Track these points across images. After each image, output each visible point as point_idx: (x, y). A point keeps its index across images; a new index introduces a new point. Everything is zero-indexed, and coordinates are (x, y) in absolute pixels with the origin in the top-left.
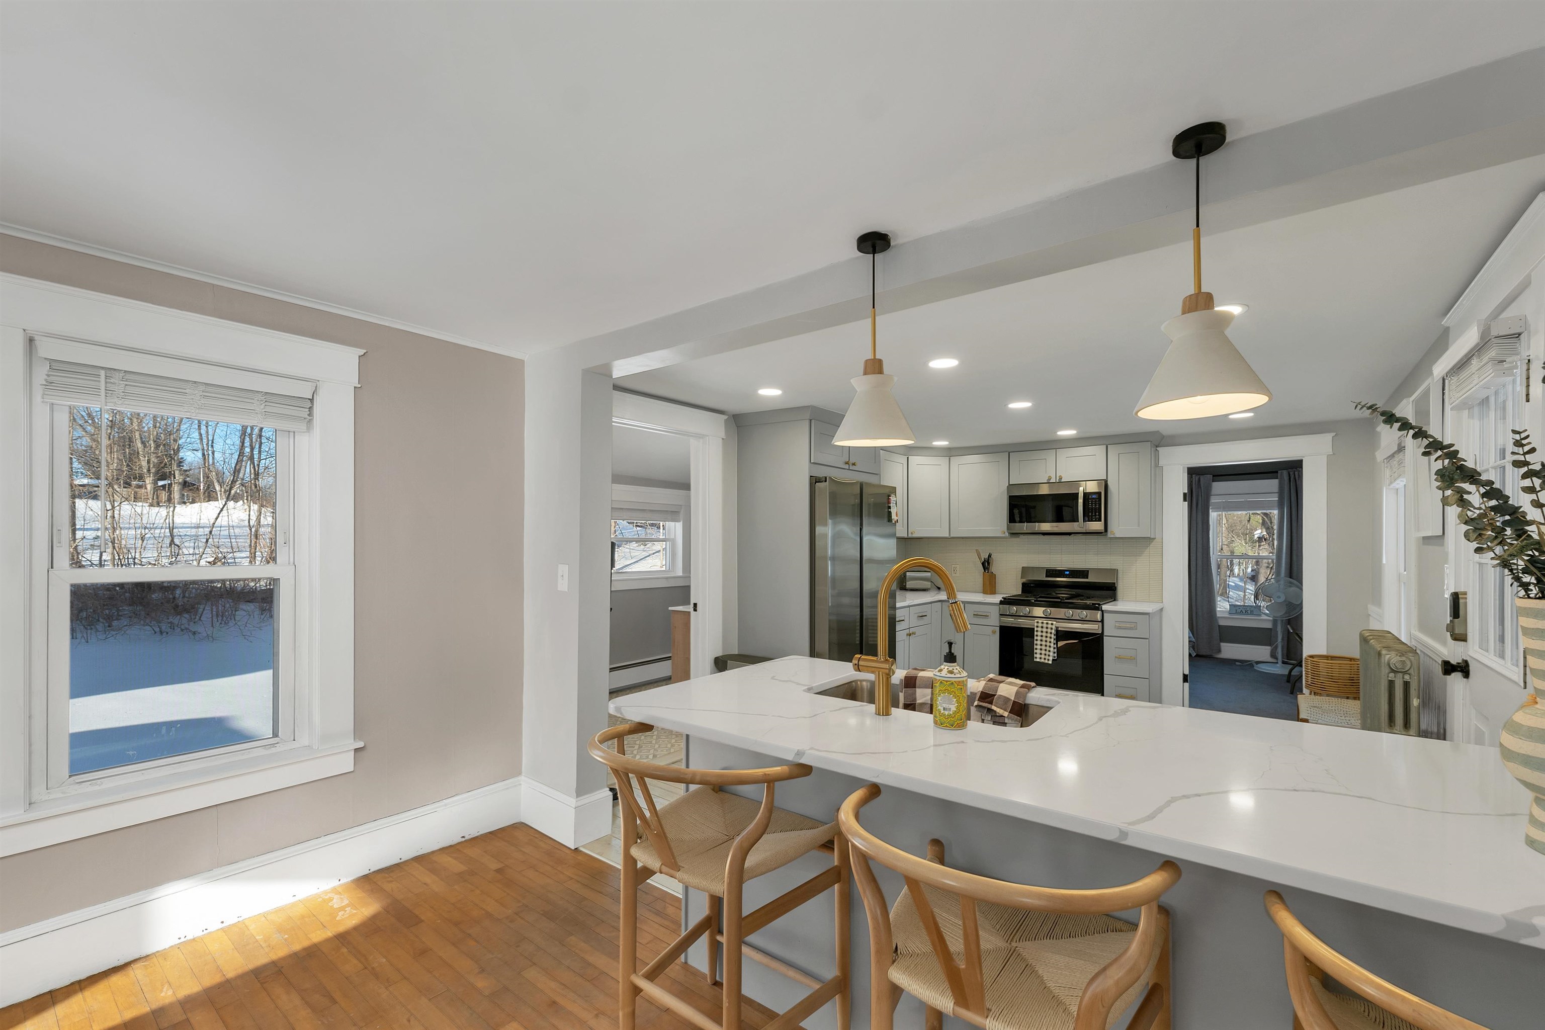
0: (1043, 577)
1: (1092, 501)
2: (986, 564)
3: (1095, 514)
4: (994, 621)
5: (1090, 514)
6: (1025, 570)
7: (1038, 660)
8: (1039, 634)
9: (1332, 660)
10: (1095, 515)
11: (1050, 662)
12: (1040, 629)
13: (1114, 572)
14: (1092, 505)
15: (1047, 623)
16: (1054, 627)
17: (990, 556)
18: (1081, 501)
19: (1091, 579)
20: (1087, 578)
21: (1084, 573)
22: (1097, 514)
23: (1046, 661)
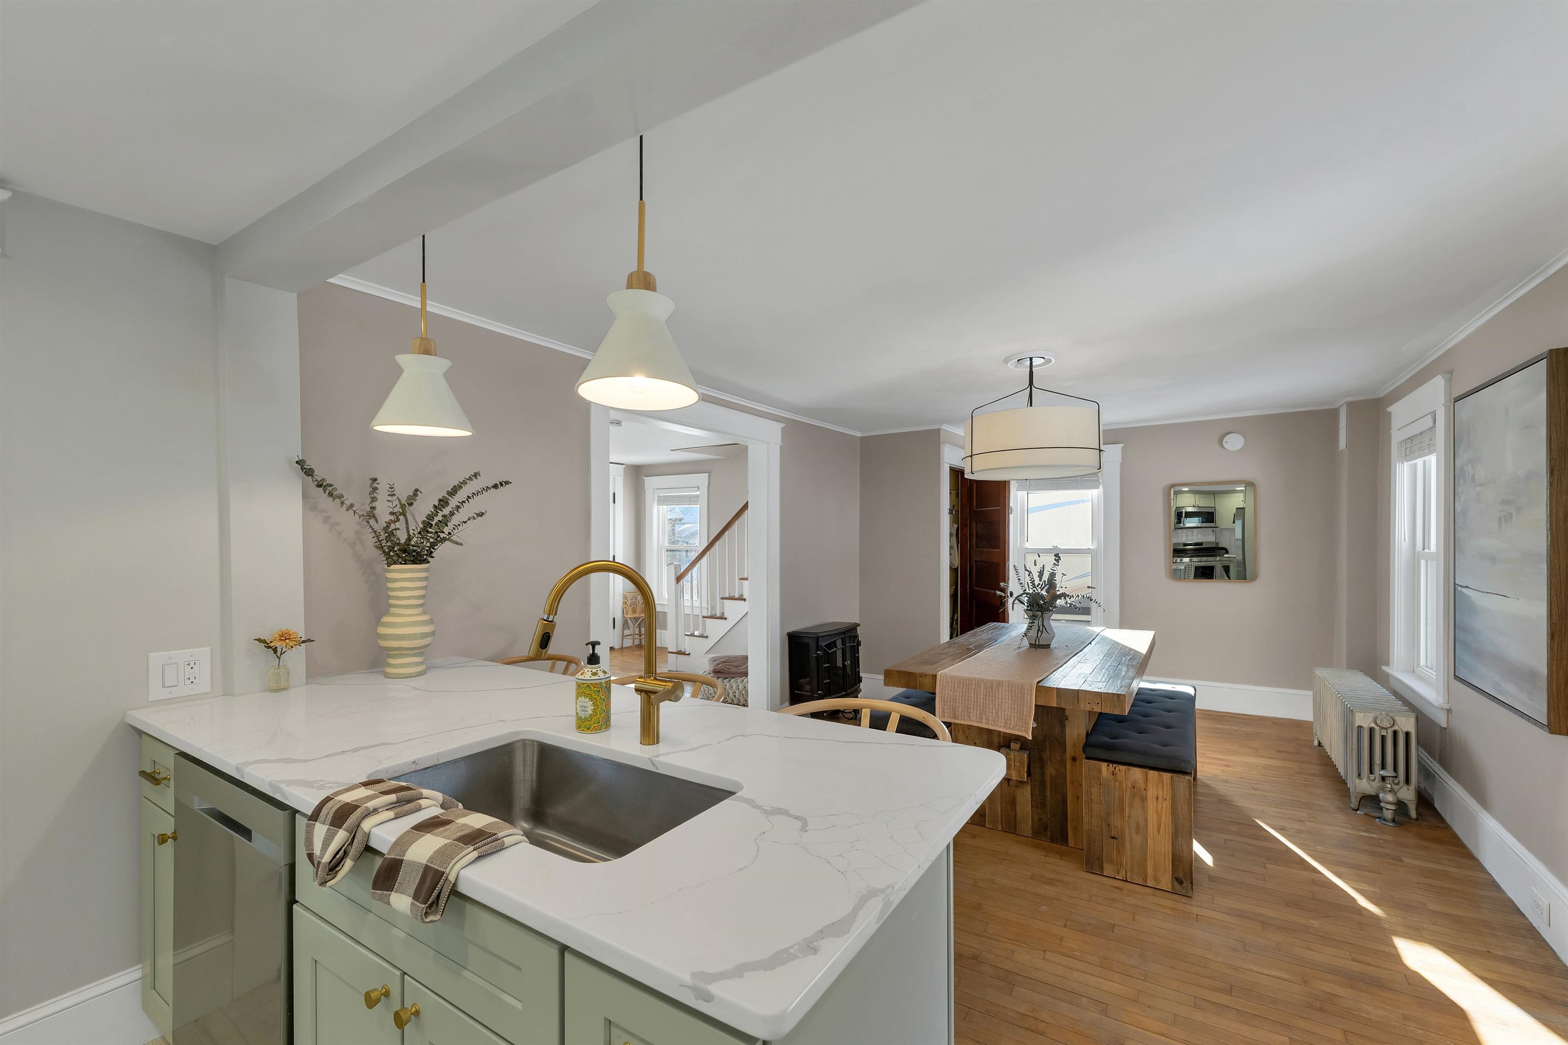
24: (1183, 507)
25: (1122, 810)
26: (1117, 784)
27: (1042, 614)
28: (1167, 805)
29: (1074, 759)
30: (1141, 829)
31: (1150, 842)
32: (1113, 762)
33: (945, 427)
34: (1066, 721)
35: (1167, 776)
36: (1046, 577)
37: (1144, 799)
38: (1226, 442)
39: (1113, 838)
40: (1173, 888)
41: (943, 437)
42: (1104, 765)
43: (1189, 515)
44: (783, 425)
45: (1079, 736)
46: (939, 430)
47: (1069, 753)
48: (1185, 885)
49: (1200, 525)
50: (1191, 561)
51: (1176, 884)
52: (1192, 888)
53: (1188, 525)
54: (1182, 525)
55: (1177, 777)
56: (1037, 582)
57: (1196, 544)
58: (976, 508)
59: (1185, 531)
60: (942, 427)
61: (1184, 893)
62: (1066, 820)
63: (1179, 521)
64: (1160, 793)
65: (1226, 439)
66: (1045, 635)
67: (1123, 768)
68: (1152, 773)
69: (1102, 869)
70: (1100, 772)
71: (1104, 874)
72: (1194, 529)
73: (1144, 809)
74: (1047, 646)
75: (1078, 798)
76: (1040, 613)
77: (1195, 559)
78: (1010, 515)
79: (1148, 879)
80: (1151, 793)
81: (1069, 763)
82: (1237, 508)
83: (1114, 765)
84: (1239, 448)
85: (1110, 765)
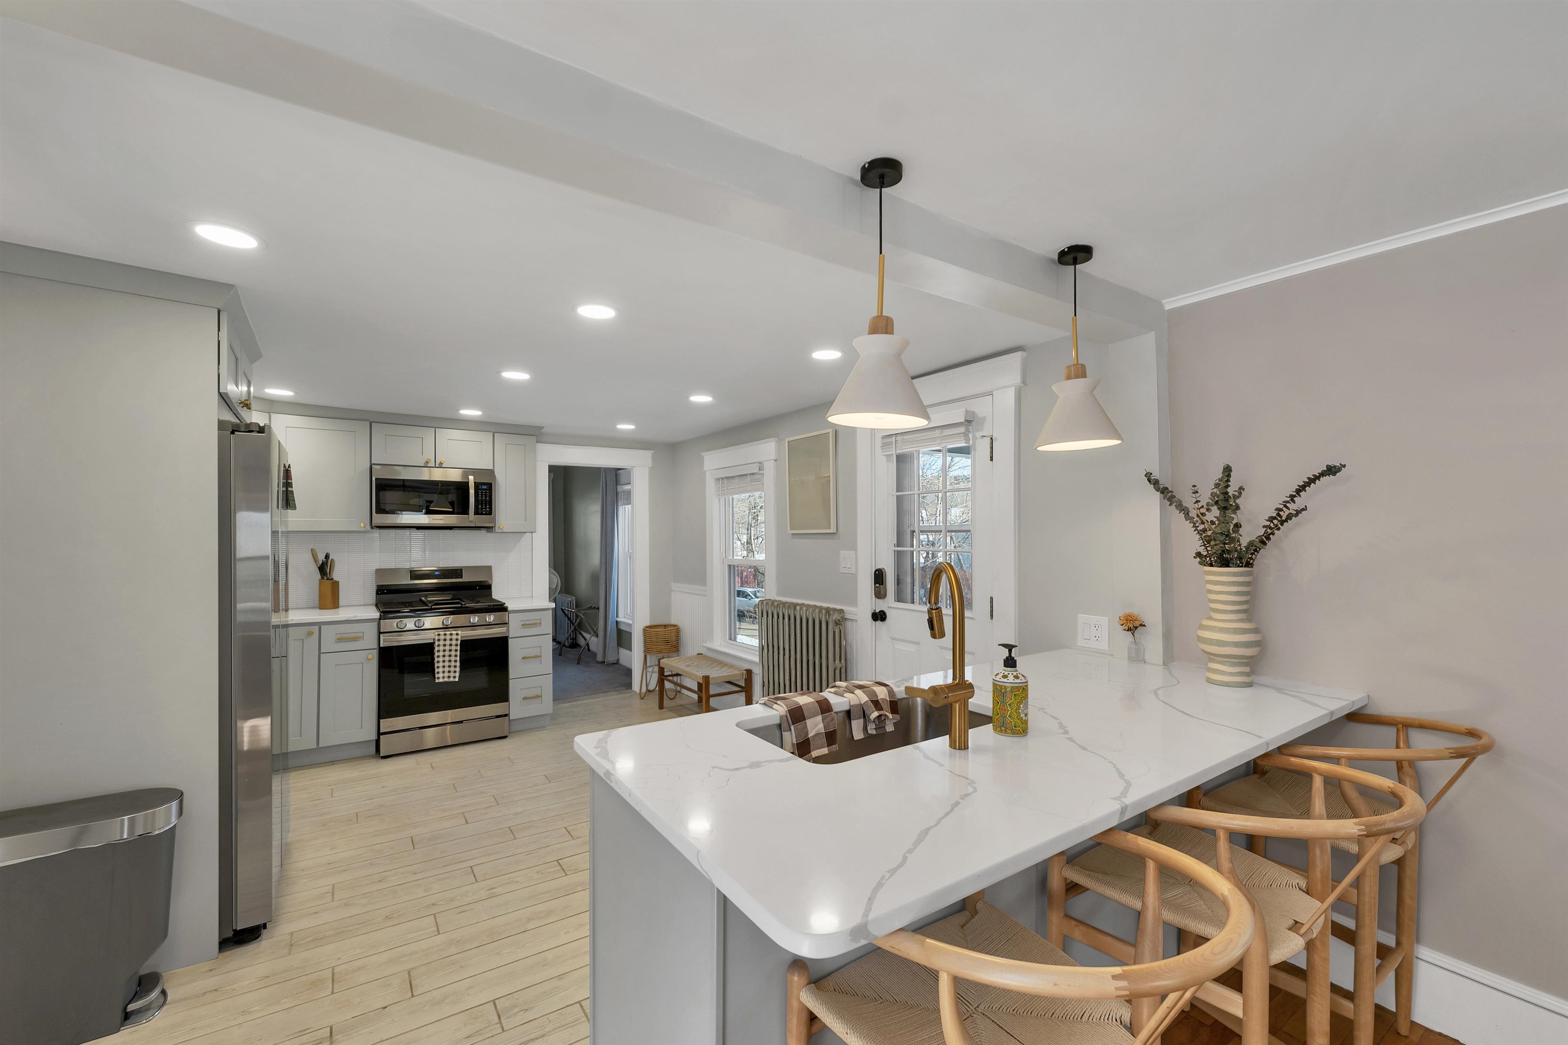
0: (407, 581)
1: (482, 492)
2: (324, 568)
3: (486, 506)
4: (370, 641)
5: (480, 506)
6: (379, 572)
7: (441, 680)
8: (441, 648)
9: (654, 628)
10: (486, 508)
11: (457, 680)
12: (442, 643)
13: (488, 569)
14: (482, 497)
15: (451, 634)
16: (459, 637)
17: (327, 556)
18: (472, 492)
19: (466, 578)
20: (462, 578)
21: (457, 572)
22: (488, 506)
23: (452, 679)
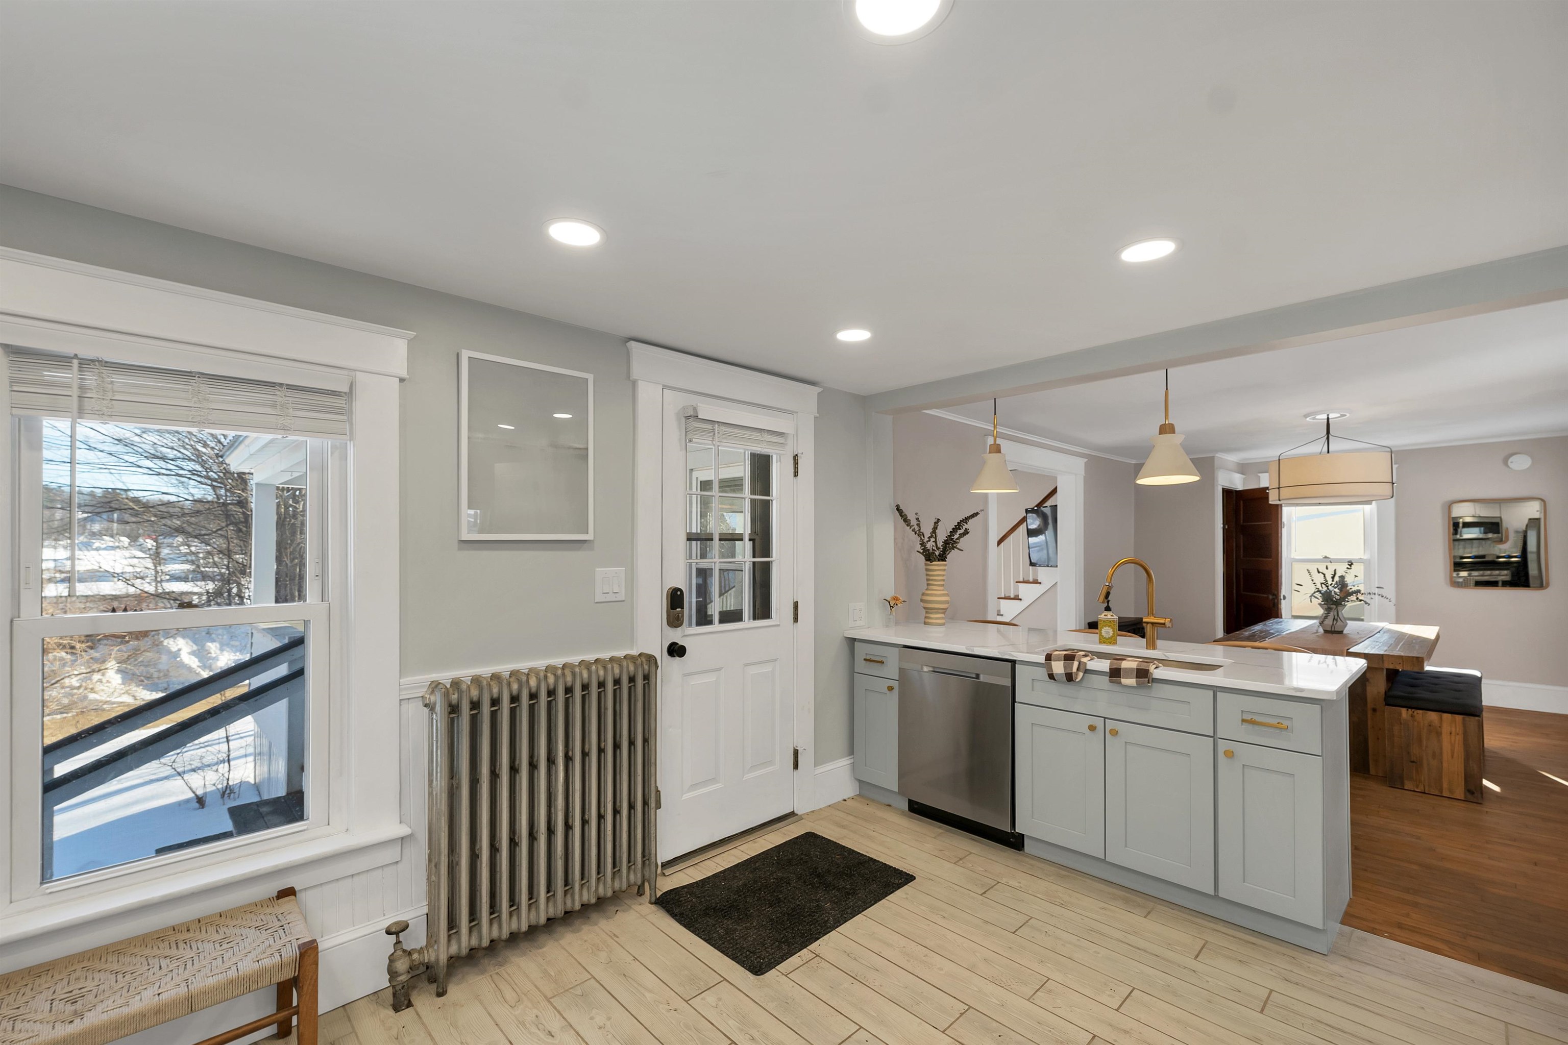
24: (1460, 518)
25: (1420, 740)
26: (1416, 723)
27: (1337, 607)
28: (1459, 738)
29: (1374, 710)
30: (1438, 755)
31: (1445, 765)
32: (1412, 708)
33: (1219, 455)
34: (1367, 683)
35: (1459, 718)
36: (1337, 579)
37: (1439, 734)
38: (1512, 462)
39: (1413, 762)
40: (1465, 797)
41: (1216, 463)
42: (1404, 711)
43: (1467, 525)
44: (1086, 460)
45: (1379, 693)
46: (1213, 458)
47: (1370, 705)
48: (1476, 795)
49: (1481, 536)
50: (1470, 575)
51: (1468, 794)
52: (1482, 797)
53: (1466, 536)
54: (1458, 537)
55: (1467, 718)
56: (1330, 582)
57: (1476, 557)
58: (1243, 522)
59: (1462, 543)
60: (1217, 455)
61: (1475, 800)
62: (1368, 755)
63: (1456, 532)
64: (1453, 729)
65: (1511, 460)
66: (1339, 622)
67: (1421, 712)
68: (1445, 716)
69: (1403, 784)
70: (1400, 714)
71: (1405, 788)
72: (1475, 541)
73: (1440, 741)
74: (1341, 632)
75: (1378, 739)
76: (1334, 607)
77: (1475, 573)
78: (1283, 529)
79: (1444, 791)
80: (1446, 729)
81: (1370, 713)
82: (1530, 519)
83: (1413, 710)
84: (1526, 468)
85: (1410, 710)
